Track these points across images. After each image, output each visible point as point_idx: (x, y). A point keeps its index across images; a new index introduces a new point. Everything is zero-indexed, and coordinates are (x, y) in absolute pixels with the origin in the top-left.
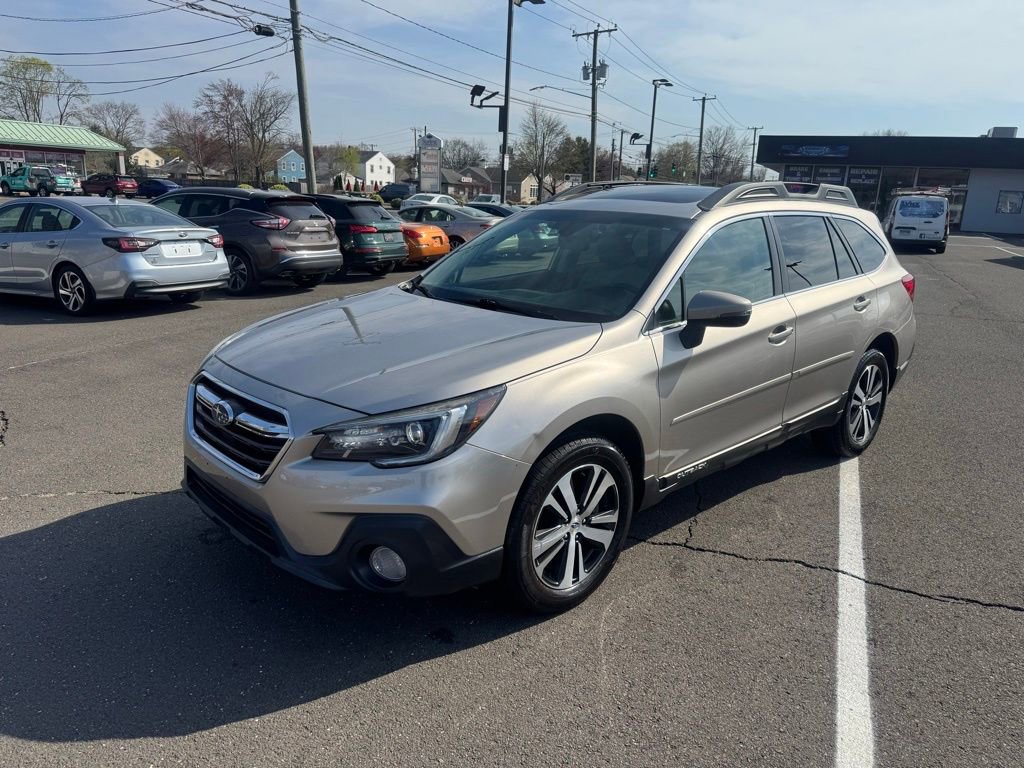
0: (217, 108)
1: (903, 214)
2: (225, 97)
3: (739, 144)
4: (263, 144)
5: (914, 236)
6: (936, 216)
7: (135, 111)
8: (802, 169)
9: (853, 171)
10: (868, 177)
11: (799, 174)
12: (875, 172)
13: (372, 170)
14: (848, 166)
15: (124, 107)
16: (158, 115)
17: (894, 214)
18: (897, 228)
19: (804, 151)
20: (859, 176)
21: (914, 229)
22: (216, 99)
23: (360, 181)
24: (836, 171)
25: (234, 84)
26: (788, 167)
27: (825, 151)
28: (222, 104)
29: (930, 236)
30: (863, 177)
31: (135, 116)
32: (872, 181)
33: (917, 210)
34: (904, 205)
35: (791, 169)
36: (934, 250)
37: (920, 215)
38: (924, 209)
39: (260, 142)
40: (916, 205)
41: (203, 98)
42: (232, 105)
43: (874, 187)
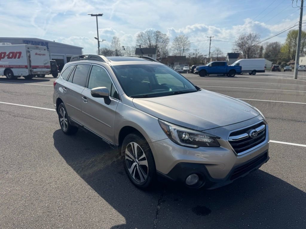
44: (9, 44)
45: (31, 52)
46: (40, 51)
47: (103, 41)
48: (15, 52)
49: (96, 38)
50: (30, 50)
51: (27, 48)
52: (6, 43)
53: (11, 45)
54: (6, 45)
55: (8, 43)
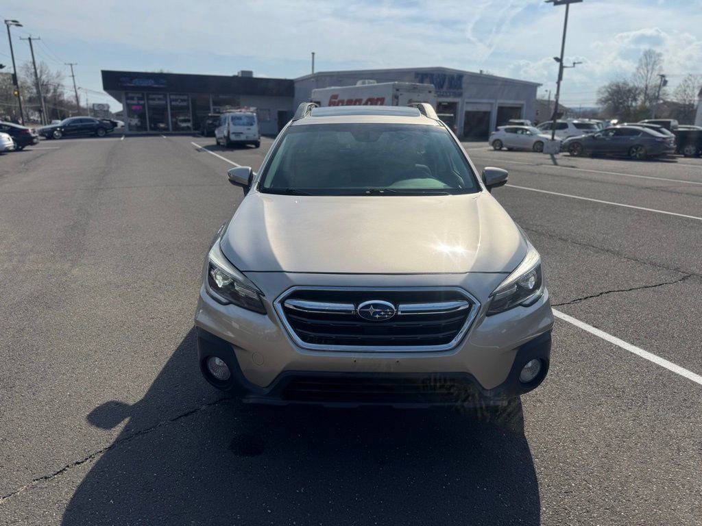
1: (234, 124)
3: (54, 75)
5: (243, 138)
6: (252, 125)
8: (137, 95)
9: (172, 97)
10: (183, 100)
11: (135, 99)
12: (185, 97)
14: (168, 94)
17: (229, 124)
18: (233, 133)
19: (136, 82)
20: (176, 100)
21: (242, 133)
24: (161, 96)
26: (126, 94)
27: (151, 83)
29: (251, 138)
30: (179, 101)
32: (185, 104)
33: (241, 122)
34: (233, 119)
35: (130, 95)
36: (253, 146)
37: (244, 125)
38: (245, 120)
40: (239, 118)
43: (187, 108)
44: (371, 83)
45: (400, 97)
46: (419, 96)
47: (574, 66)
48: (376, 98)
49: (556, 59)
50: (399, 93)
51: (395, 90)
52: (367, 81)
53: (376, 84)
54: (367, 85)
55: (371, 81)
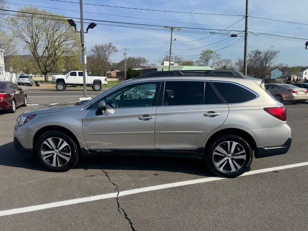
0: (252, 58)
2: (255, 55)
4: (265, 67)
7: (231, 61)
13: (306, 74)
15: (228, 60)
16: (236, 61)
22: (252, 55)
23: (299, 78)
25: (259, 50)
28: (254, 57)
31: (230, 62)
39: (264, 67)
41: (249, 56)
42: (257, 56)
